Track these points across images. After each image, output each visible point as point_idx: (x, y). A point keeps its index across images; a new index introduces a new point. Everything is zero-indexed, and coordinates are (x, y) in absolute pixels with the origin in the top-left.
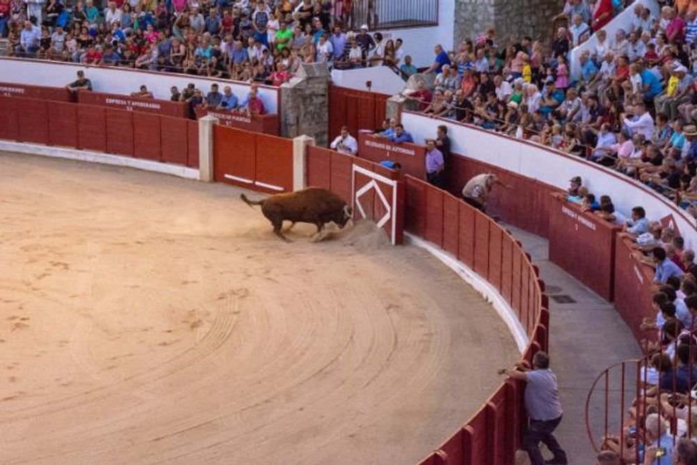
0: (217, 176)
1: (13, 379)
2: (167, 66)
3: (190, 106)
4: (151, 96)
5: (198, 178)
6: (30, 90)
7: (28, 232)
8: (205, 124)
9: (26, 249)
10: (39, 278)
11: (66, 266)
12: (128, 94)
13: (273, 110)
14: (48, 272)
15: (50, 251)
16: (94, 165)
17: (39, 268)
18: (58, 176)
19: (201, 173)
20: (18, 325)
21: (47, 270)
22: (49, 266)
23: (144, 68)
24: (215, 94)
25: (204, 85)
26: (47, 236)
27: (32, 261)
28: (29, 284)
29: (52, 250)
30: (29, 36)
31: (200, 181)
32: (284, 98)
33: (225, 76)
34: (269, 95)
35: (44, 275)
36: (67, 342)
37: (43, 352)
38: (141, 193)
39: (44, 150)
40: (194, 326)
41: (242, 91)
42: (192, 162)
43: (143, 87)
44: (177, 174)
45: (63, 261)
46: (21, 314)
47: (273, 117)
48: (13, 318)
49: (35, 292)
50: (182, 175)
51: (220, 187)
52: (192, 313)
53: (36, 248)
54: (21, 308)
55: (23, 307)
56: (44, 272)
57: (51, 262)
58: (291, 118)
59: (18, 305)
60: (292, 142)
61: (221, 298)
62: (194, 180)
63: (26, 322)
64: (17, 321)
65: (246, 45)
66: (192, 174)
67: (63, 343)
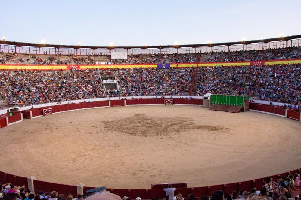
0: (288, 117)
2: (281, 102)
3: (285, 107)
4: (279, 106)
6: (262, 104)
8: (287, 110)
12: (276, 105)
13: (297, 108)
16: (270, 114)
18: (265, 115)
23: (278, 102)
24: (289, 106)
25: (287, 105)
30: (263, 98)
31: (285, 118)
32: (299, 107)
33: (291, 104)
34: (297, 106)
39: (263, 112)
41: (293, 106)
42: (284, 115)
43: (278, 105)
44: (282, 116)
47: (297, 110)
51: (288, 118)
58: (300, 109)
60: (300, 113)
65: (293, 99)
66: (284, 116)
67: (264, 138)
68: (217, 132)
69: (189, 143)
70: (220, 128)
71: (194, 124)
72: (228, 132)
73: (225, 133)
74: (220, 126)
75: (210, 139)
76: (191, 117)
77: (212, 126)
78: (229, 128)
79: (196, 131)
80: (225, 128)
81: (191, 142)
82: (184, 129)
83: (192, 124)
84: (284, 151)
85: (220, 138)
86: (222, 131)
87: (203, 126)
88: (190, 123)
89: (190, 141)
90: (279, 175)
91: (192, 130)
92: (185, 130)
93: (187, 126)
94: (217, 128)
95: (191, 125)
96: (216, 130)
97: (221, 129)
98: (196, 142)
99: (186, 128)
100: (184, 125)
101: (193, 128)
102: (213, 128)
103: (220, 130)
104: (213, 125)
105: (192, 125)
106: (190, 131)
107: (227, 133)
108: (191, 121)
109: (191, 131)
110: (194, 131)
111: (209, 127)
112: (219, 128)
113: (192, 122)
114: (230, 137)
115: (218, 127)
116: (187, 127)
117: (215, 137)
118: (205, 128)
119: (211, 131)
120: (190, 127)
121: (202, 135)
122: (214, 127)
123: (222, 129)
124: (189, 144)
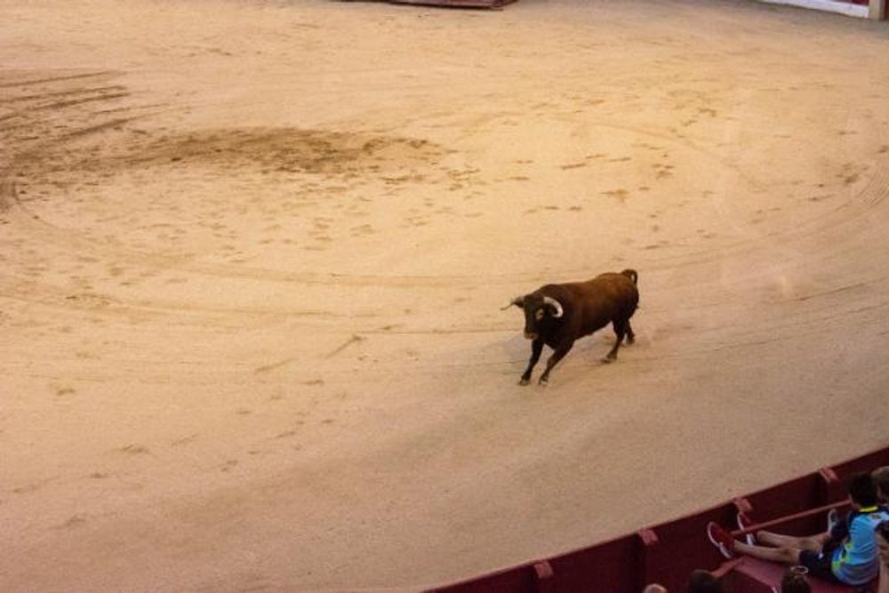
0: (888, 13)
1: (656, 229)
5: (866, 15)
7: (676, 76)
9: (673, 94)
10: (686, 125)
11: (713, 113)
14: (696, 119)
15: (699, 97)
17: (686, 114)
19: (870, 12)
20: (662, 173)
21: (693, 116)
22: (696, 113)
26: (695, 81)
27: (678, 107)
28: (674, 131)
29: (700, 96)
31: (868, 19)
35: (691, 122)
36: (711, 193)
37: (686, 202)
38: (799, 33)
40: (849, 181)
44: (842, 12)
45: (712, 108)
46: (666, 162)
48: (658, 166)
49: (682, 140)
50: (847, 13)
52: (847, 167)
53: (683, 92)
54: (666, 156)
55: (668, 154)
56: (691, 118)
57: (699, 109)
59: (662, 152)
61: (883, 151)
62: (861, 19)
63: (671, 171)
64: (662, 169)
66: (860, 11)
67: (706, 193)
68: (336, 181)
69: (110, 287)
70: (360, 144)
71: (140, 125)
72: (421, 170)
73: (403, 179)
74: (355, 129)
75: (288, 241)
76: (109, 66)
77: (290, 132)
78: (433, 137)
79: (163, 180)
80: (401, 141)
81: (126, 277)
82: (55, 169)
83: (117, 125)
84: (861, 288)
85: (367, 229)
86: (375, 168)
87: (213, 139)
88: (100, 120)
89: (116, 272)
90: (833, 475)
91: (124, 177)
92: (63, 177)
93: (71, 145)
94: (335, 144)
95: (112, 135)
96: (328, 166)
97: (368, 147)
98: (167, 274)
99: (73, 169)
100: (43, 139)
101: (133, 162)
102: (303, 147)
103: (366, 161)
104: (305, 127)
105: (125, 133)
106: (110, 191)
107: (419, 178)
108: (105, 98)
109: (119, 189)
110: (140, 181)
111: (262, 139)
112: (349, 145)
113: (125, 102)
114: (446, 210)
115: (337, 136)
116: (79, 156)
117: (321, 225)
118: (234, 151)
119: (285, 175)
120: (105, 153)
121: (214, 215)
122: (306, 136)
123: (377, 153)
124: (105, 300)
